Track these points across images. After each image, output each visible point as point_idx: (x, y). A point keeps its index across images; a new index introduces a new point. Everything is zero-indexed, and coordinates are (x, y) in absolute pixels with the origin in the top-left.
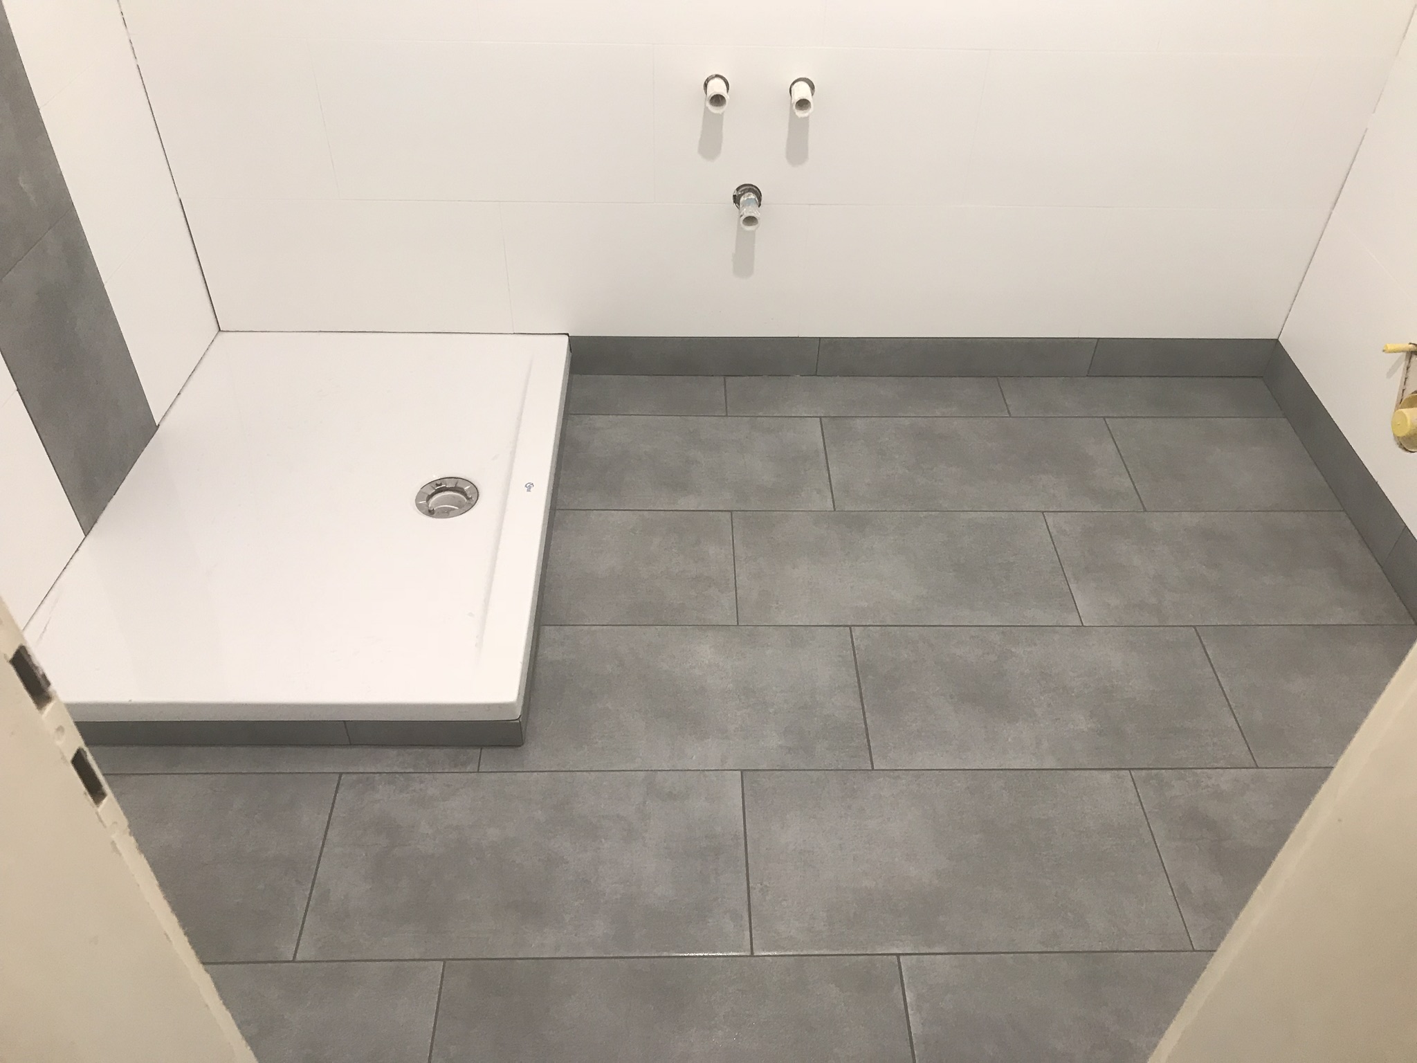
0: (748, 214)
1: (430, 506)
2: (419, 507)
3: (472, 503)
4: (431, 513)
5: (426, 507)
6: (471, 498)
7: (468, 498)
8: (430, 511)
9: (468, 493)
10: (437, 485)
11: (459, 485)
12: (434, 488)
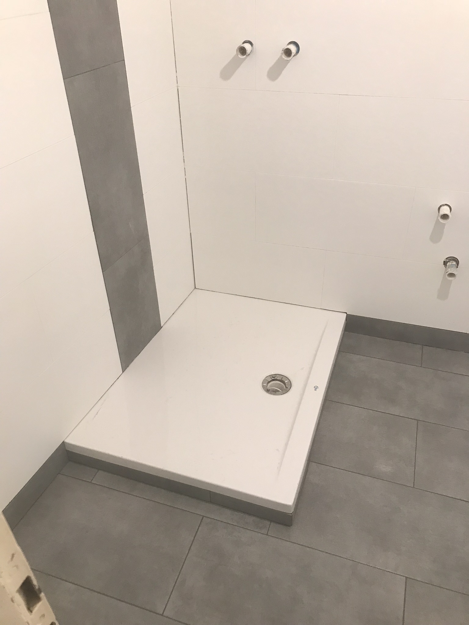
0: (451, 272)
1: (268, 387)
2: (263, 386)
3: (288, 390)
4: (268, 391)
5: (266, 387)
6: (288, 387)
7: (286, 387)
8: (268, 390)
9: (286, 384)
10: (273, 377)
11: (283, 379)
12: (271, 378)
